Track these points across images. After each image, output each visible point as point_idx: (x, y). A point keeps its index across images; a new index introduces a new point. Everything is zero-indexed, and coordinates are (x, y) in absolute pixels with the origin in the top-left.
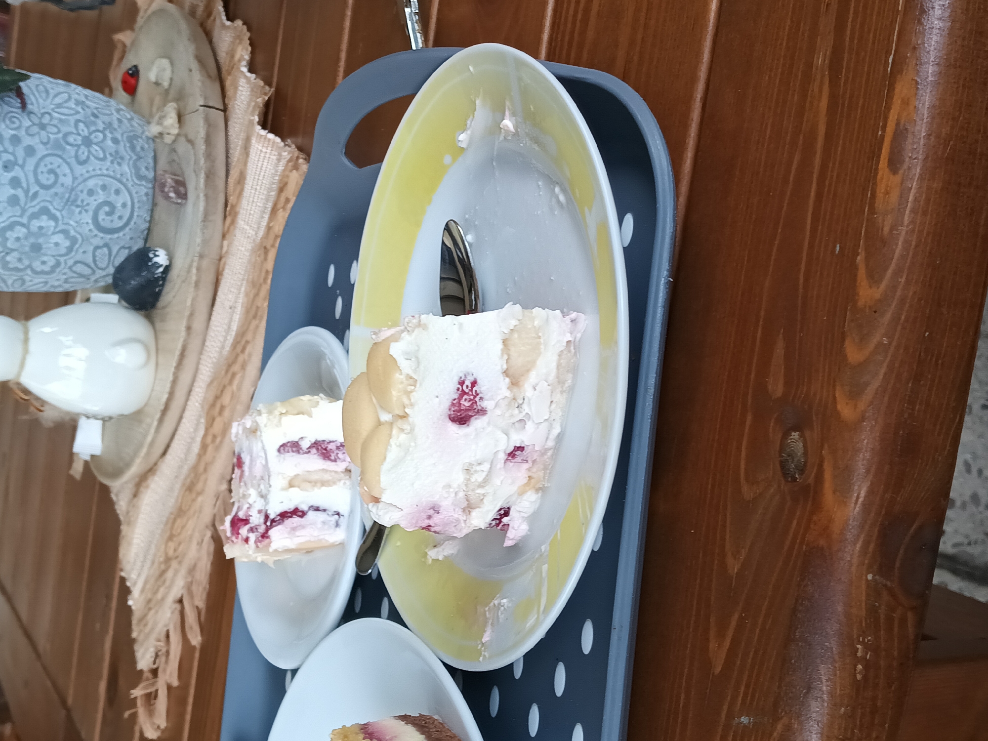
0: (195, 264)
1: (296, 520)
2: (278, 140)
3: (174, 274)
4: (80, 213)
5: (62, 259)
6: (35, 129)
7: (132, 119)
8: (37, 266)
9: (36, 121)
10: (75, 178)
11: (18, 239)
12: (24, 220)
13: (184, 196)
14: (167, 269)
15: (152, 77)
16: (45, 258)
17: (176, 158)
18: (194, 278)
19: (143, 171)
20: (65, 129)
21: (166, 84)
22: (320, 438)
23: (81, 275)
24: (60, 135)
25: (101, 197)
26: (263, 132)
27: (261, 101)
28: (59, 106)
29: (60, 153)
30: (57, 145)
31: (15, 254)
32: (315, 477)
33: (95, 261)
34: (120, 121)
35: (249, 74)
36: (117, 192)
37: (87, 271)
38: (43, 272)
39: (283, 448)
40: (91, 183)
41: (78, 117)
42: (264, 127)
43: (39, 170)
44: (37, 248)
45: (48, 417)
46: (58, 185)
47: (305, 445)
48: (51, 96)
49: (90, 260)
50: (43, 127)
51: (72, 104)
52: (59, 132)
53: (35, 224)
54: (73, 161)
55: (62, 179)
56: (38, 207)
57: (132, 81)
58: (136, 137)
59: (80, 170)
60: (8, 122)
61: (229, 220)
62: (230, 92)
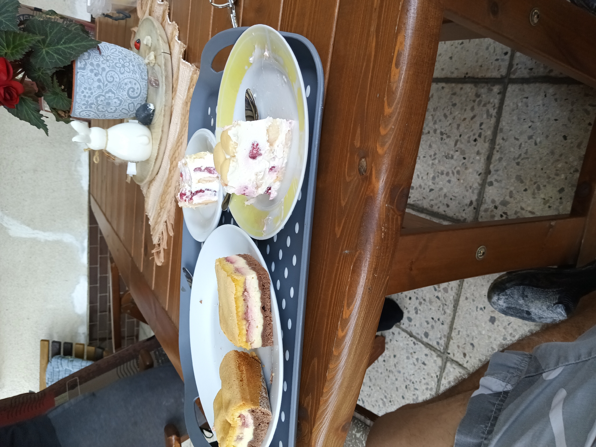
0: (163, 109)
1: (201, 193)
2: (189, 64)
3: (156, 112)
4: (123, 91)
5: (118, 108)
6: (105, 62)
7: (139, 58)
8: (109, 110)
9: (105, 58)
10: (120, 79)
11: (102, 101)
12: (104, 94)
13: (158, 85)
14: (154, 111)
15: (145, 42)
16: (112, 107)
17: (155, 71)
18: (163, 113)
19: (144, 77)
20: (115, 61)
21: (150, 45)
22: (208, 166)
23: (125, 113)
24: (114, 64)
25: (129, 86)
26: (184, 61)
27: (183, 50)
28: (113, 53)
29: (114, 70)
30: (113, 67)
31: (101, 106)
32: (206, 179)
33: (129, 108)
34: (134, 59)
35: (178, 41)
36: (135, 84)
37: (127, 112)
38: (111, 112)
39: (195, 170)
40: (126, 81)
41: (120, 57)
42: (184, 60)
43: (107, 76)
44: (108, 104)
45: (117, 162)
46: (114, 81)
47: (203, 168)
48: (110, 50)
49: (127, 108)
50: (107, 61)
51: (117, 52)
52: (113, 62)
53: (107, 95)
54: (119, 73)
55: (115, 79)
56: (108, 89)
57: (138, 44)
58: (141, 64)
59: (121, 76)
60: (95, 59)
61: (174, 93)
62: (172, 48)
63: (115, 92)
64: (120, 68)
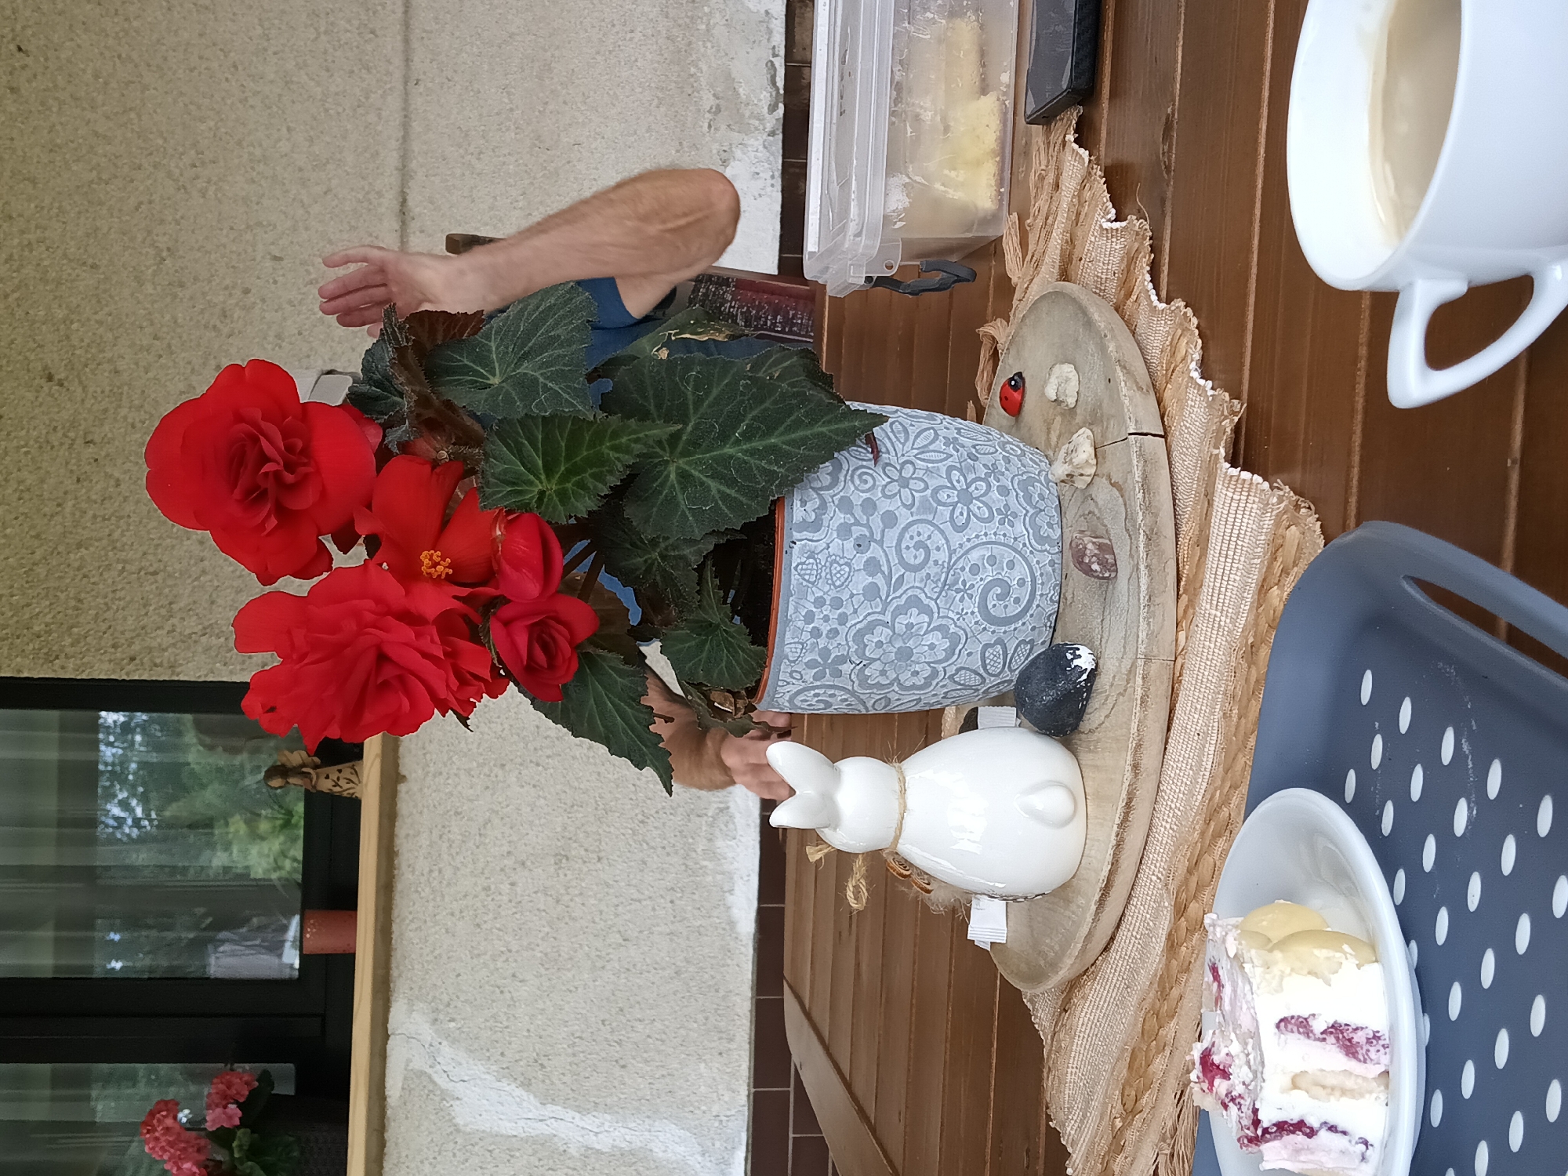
0: (1139, 671)
2: (1257, 479)
3: (1103, 682)
4: (962, 600)
5: (940, 667)
6: (894, 488)
7: (1023, 454)
8: (907, 678)
9: (895, 475)
10: (952, 552)
11: (880, 644)
12: (888, 618)
13: (1114, 567)
14: (1093, 674)
15: (1051, 393)
16: (917, 668)
18: (1139, 690)
19: (1045, 531)
20: (934, 483)
21: (1071, 401)
22: (1342, 1020)
23: (966, 687)
24: (929, 492)
25: (989, 574)
26: (1235, 472)
27: (1228, 425)
28: (924, 449)
29: (930, 517)
30: (926, 507)
31: (877, 665)
32: (1331, 1081)
33: (984, 666)
34: (1008, 460)
35: (1202, 382)
36: (1011, 565)
37: (974, 680)
38: (913, 687)
39: (1284, 1023)
40: (974, 556)
41: (949, 462)
42: (1234, 465)
43: (903, 546)
44: (905, 654)
46: (931, 562)
47: (1318, 1026)
48: (912, 438)
49: (977, 664)
50: (904, 483)
51: (940, 444)
52: (927, 487)
53: (902, 620)
55: (934, 556)
56: (904, 597)
59: (956, 539)
60: (857, 481)
61: (1184, 598)
62: (1172, 410)
63: (932, 604)
64: (954, 505)
